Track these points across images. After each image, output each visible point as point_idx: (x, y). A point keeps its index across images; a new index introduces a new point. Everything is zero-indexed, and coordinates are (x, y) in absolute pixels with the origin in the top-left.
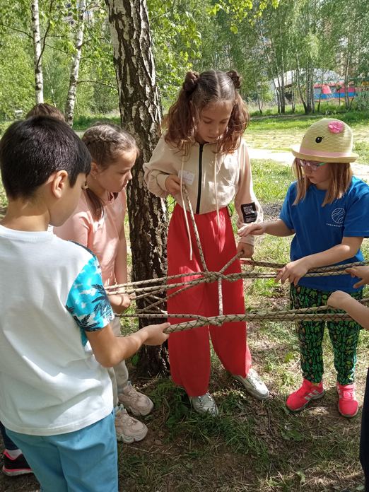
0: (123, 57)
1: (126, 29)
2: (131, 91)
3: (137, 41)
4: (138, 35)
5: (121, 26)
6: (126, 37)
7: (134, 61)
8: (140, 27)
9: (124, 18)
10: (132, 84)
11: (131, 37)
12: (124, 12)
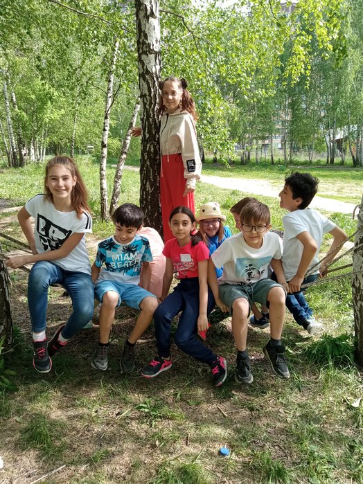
0: (145, 118)
1: (148, 103)
2: (147, 136)
3: (153, 109)
4: (154, 106)
5: (145, 101)
6: (147, 107)
7: (151, 120)
8: (156, 102)
9: (147, 97)
10: (148, 133)
11: (150, 107)
12: (148, 94)
